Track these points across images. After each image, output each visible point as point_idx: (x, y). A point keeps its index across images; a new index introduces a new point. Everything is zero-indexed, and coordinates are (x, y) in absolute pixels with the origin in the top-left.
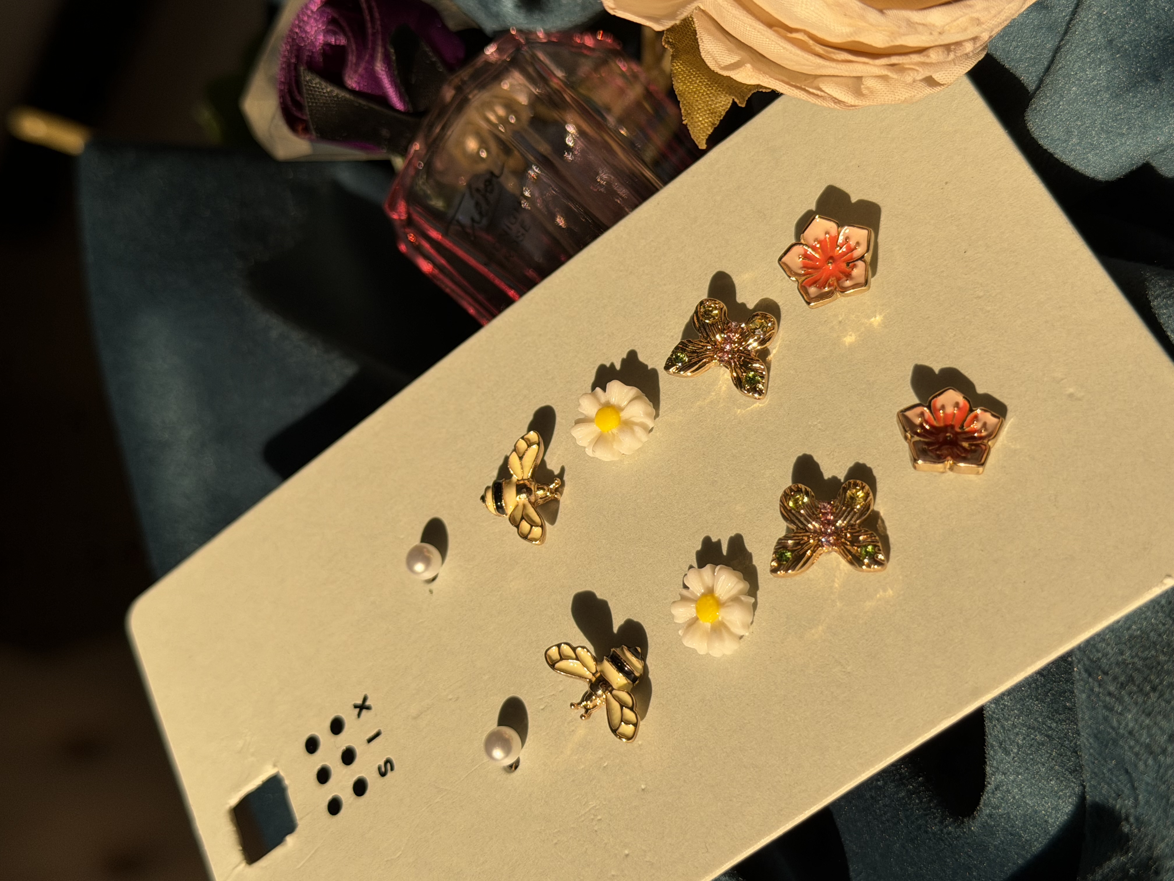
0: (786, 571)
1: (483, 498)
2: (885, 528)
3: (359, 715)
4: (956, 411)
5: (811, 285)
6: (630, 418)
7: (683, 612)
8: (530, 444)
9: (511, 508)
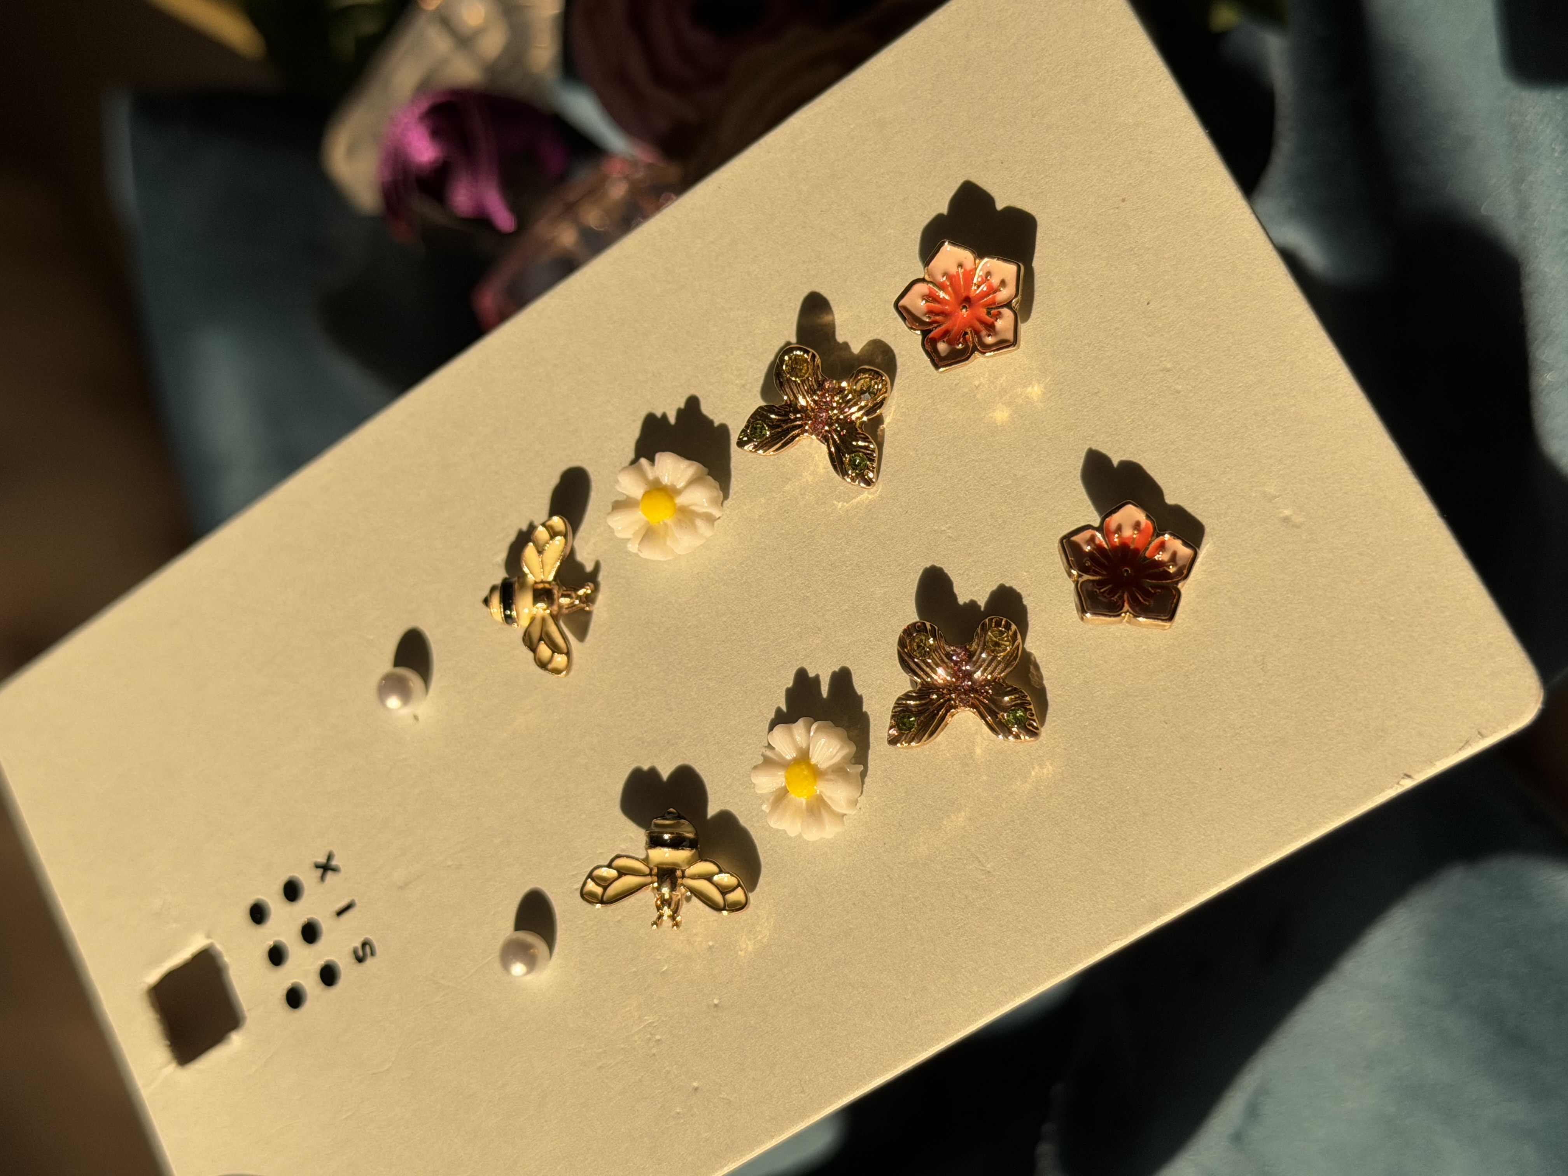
0: (909, 743)
1: (486, 601)
2: (1041, 679)
3: (323, 878)
4: (1136, 535)
5: (940, 340)
6: (690, 505)
7: (767, 782)
8: (554, 535)
9: (525, 621)
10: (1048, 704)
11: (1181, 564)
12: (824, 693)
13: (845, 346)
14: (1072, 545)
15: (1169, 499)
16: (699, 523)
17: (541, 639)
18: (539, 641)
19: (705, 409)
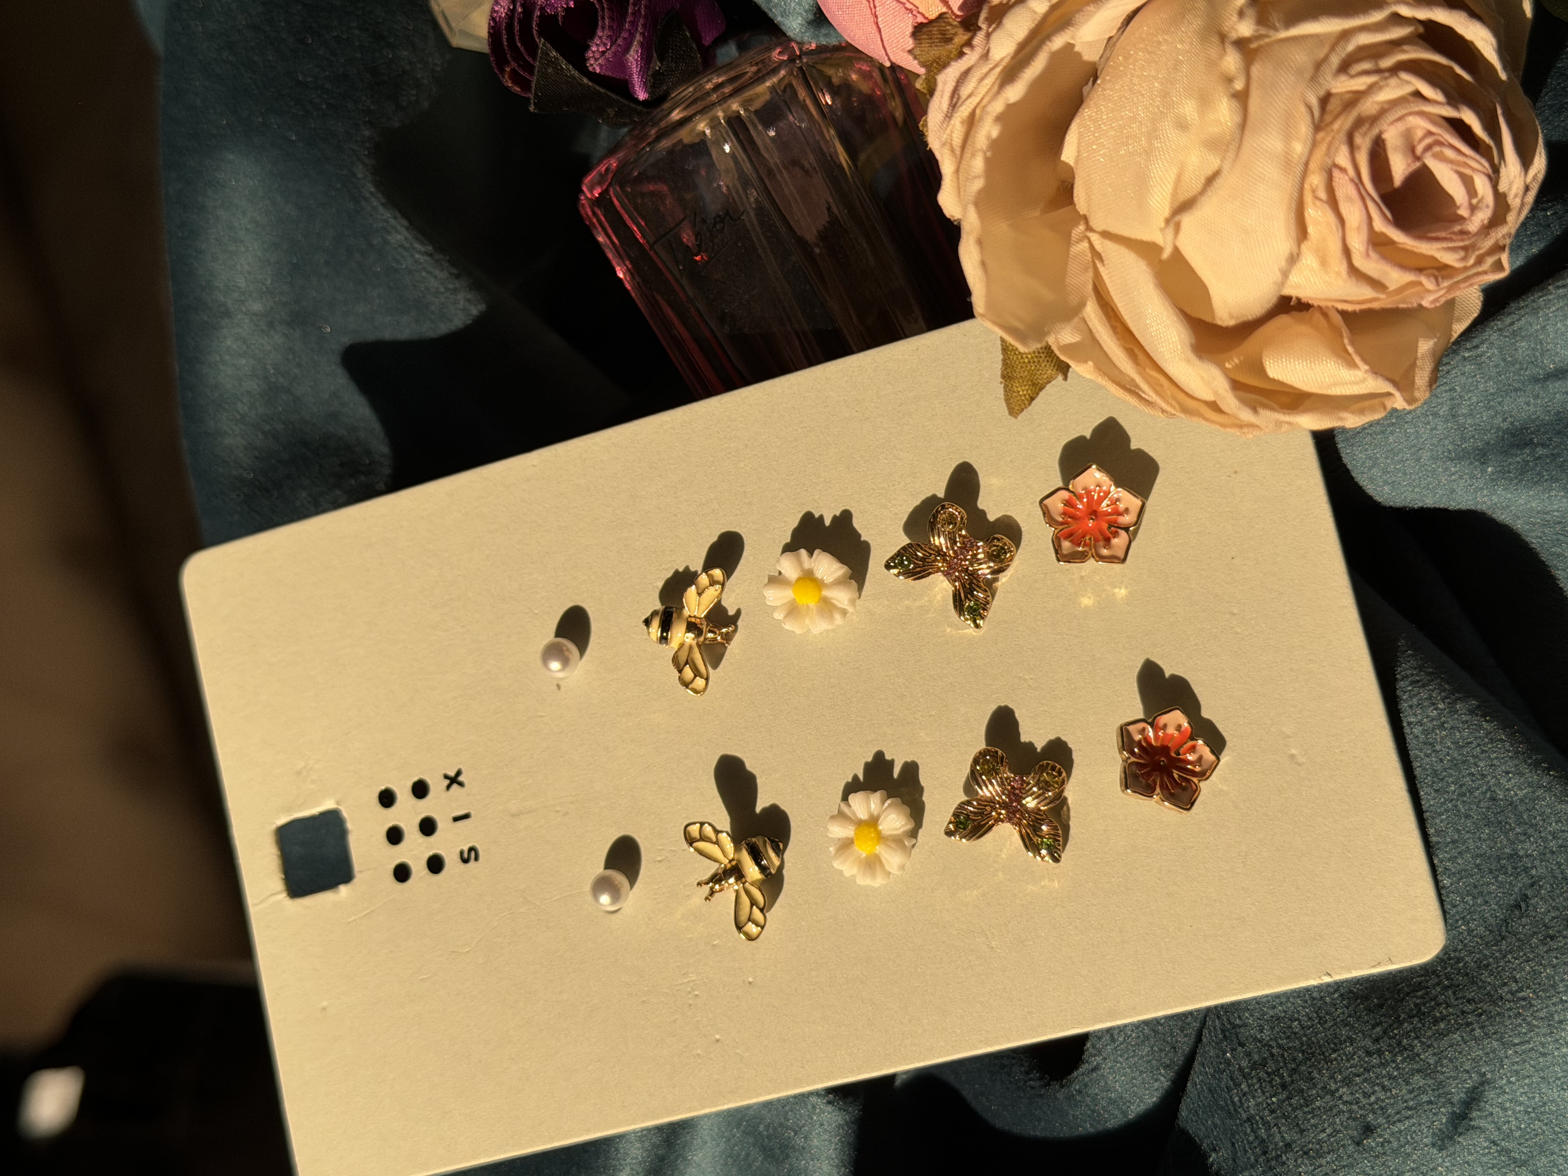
0: (961, 838)
1: (647, 622)
3: (448, 787)
4: (1176, 733)
5: (1066, 538)
6: (832, 599)
7: (839, 831)
8: (713, 583)
9: (674, 644)
10: (1070, 838)
11: (1205, 767)
12: (896, 775)
13: (983, 513)
14: (1128, 731)
15: (1205, 714)
16: (836, 615)
17: (687, 663)
18: (685, 665)
19: (857, 524)
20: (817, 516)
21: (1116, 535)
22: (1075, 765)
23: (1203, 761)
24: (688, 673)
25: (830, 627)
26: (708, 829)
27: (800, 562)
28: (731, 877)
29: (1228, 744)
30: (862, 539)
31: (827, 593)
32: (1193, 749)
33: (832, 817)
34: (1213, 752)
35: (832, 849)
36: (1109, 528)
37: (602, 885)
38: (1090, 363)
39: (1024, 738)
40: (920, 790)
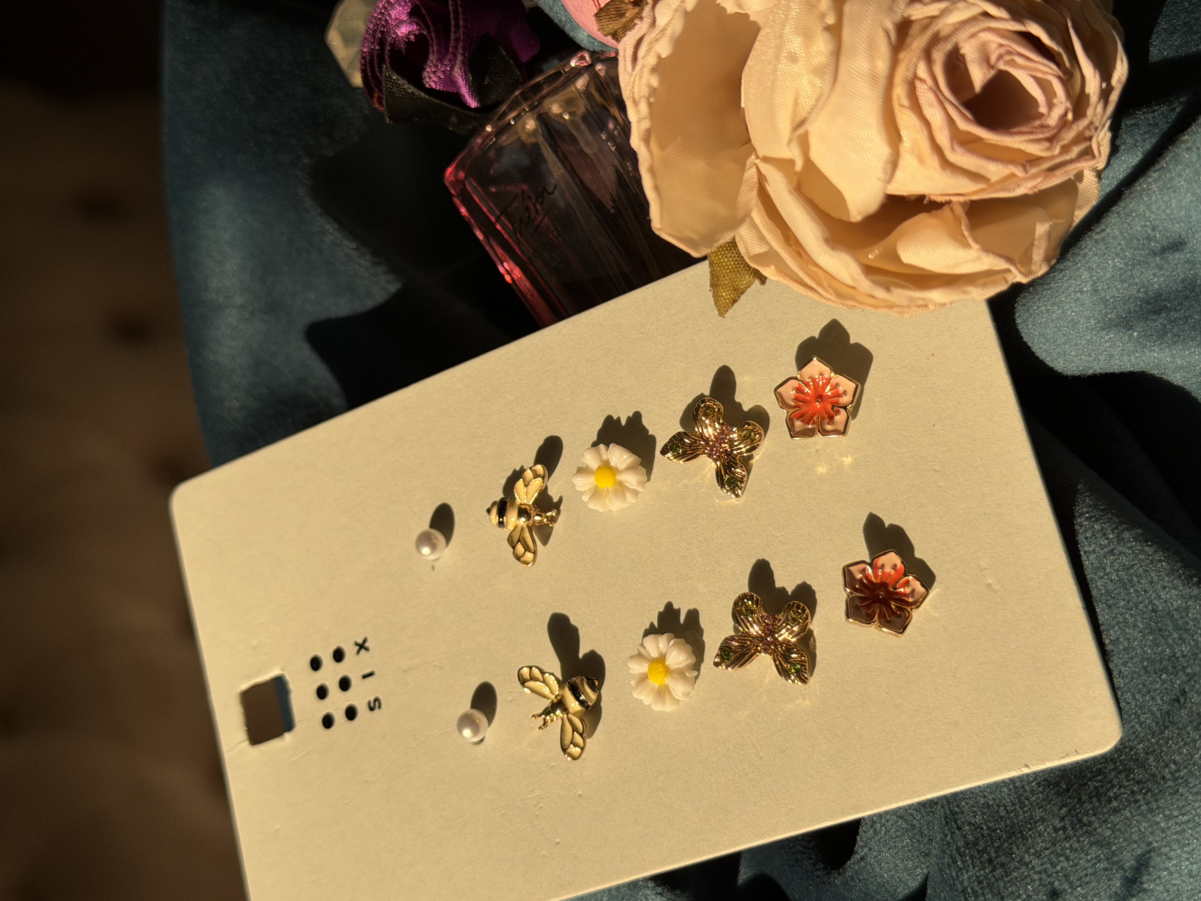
0: (727, 667)
1: (489, 511)
2: (815, 647)
3: (358, 652)
4: (893, 572)
5: (798, 418)
6: (625, 482)
7: (638, 668)
8: (536, 476)
9: (511, 527)
10: (817, 664)
11: (916, 597)
12: (682, 620)
13: (739, 405)
14: (850, 573)
15: (918, 555)
16: (628, 495)
17: (519, 541)
18: (517, 543)
19: (645, 422)
20: (615, 418)
21: (837, 412)
22: (818, 604)
23: (915, 593)
24: (520, 548)
25: (626, 505)
26: (536, 672)
27: (599, 455)
28: (557, 710)
29: (937, 579)
30: (650, 433)
31: (620, 477)
32: (907, 583)
33: (632, 657)
34: (922, 585)
35: (633, 683)
36: (833, 408)
37: (466, 721)
38: (773, 267)
39: (778, 584)
40: (701, 632)
